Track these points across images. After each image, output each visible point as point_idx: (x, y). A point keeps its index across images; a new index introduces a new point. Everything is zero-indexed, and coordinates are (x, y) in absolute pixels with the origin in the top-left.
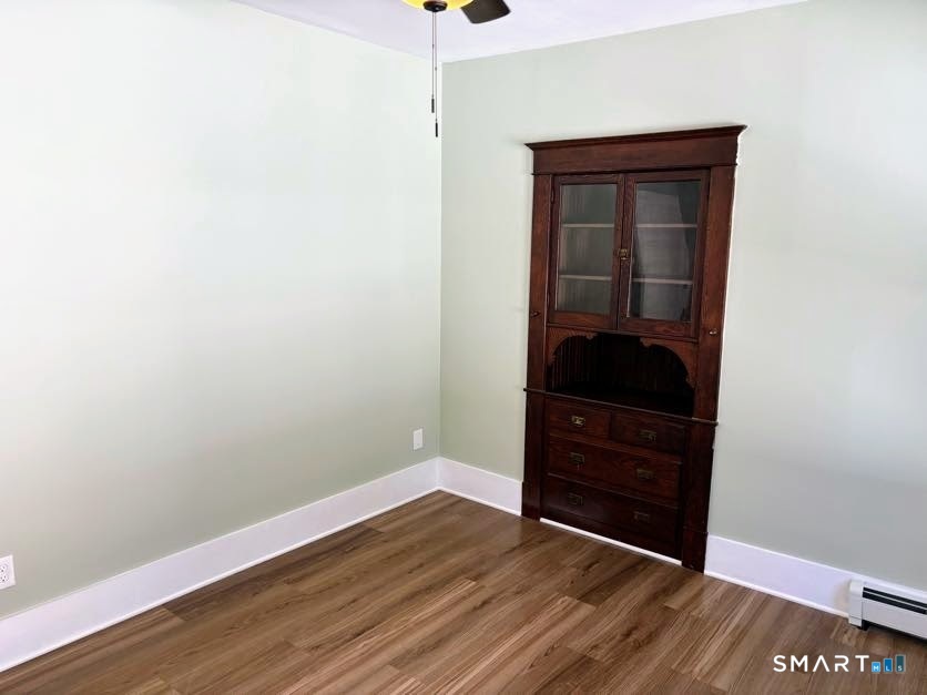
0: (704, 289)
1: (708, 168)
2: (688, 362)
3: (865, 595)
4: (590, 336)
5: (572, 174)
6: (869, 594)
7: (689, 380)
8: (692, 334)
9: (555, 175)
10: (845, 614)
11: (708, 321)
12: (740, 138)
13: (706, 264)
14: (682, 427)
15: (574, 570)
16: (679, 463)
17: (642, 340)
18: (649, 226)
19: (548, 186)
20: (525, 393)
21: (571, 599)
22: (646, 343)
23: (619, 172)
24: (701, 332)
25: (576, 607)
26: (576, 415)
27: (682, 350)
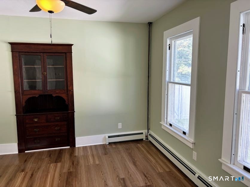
0: (68, 81)
1: (66, 53)
2: (66, 98)
3: (109, 138)
4: (37, 96)
5: (25, 52)
6: (109, 137)
7: (67, 103)
8: (66, 91)
9: (19, 52)
10: (105, 143)
11: (70, 88)
12: (72, 47)
13: (68, 75)
14: (66, 114)
15: (47, 158)
16: (66, 123)
17: (53, 95)
18: (51, 66)
19: (17, 55)
20: (16, 116)
21: (53, 164)
22: (54, 95)
23: (41, 53)
24: (69, 91)
25: (56, 165)
26: (35, 118)
27: (64, 96)
